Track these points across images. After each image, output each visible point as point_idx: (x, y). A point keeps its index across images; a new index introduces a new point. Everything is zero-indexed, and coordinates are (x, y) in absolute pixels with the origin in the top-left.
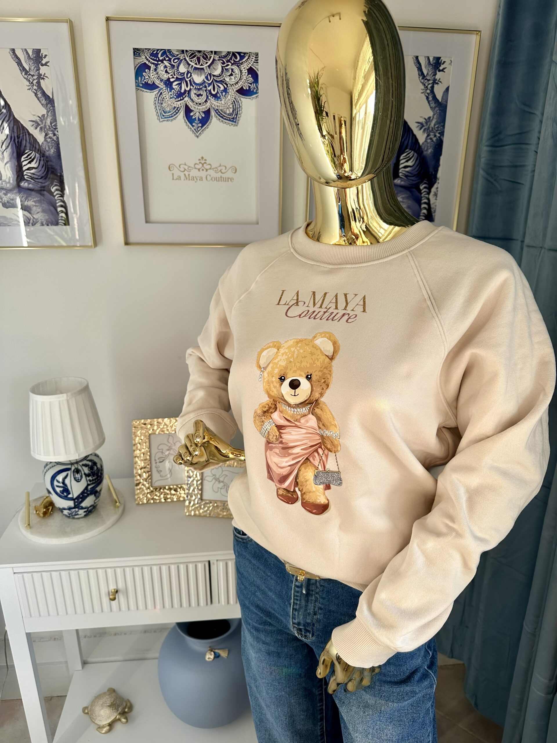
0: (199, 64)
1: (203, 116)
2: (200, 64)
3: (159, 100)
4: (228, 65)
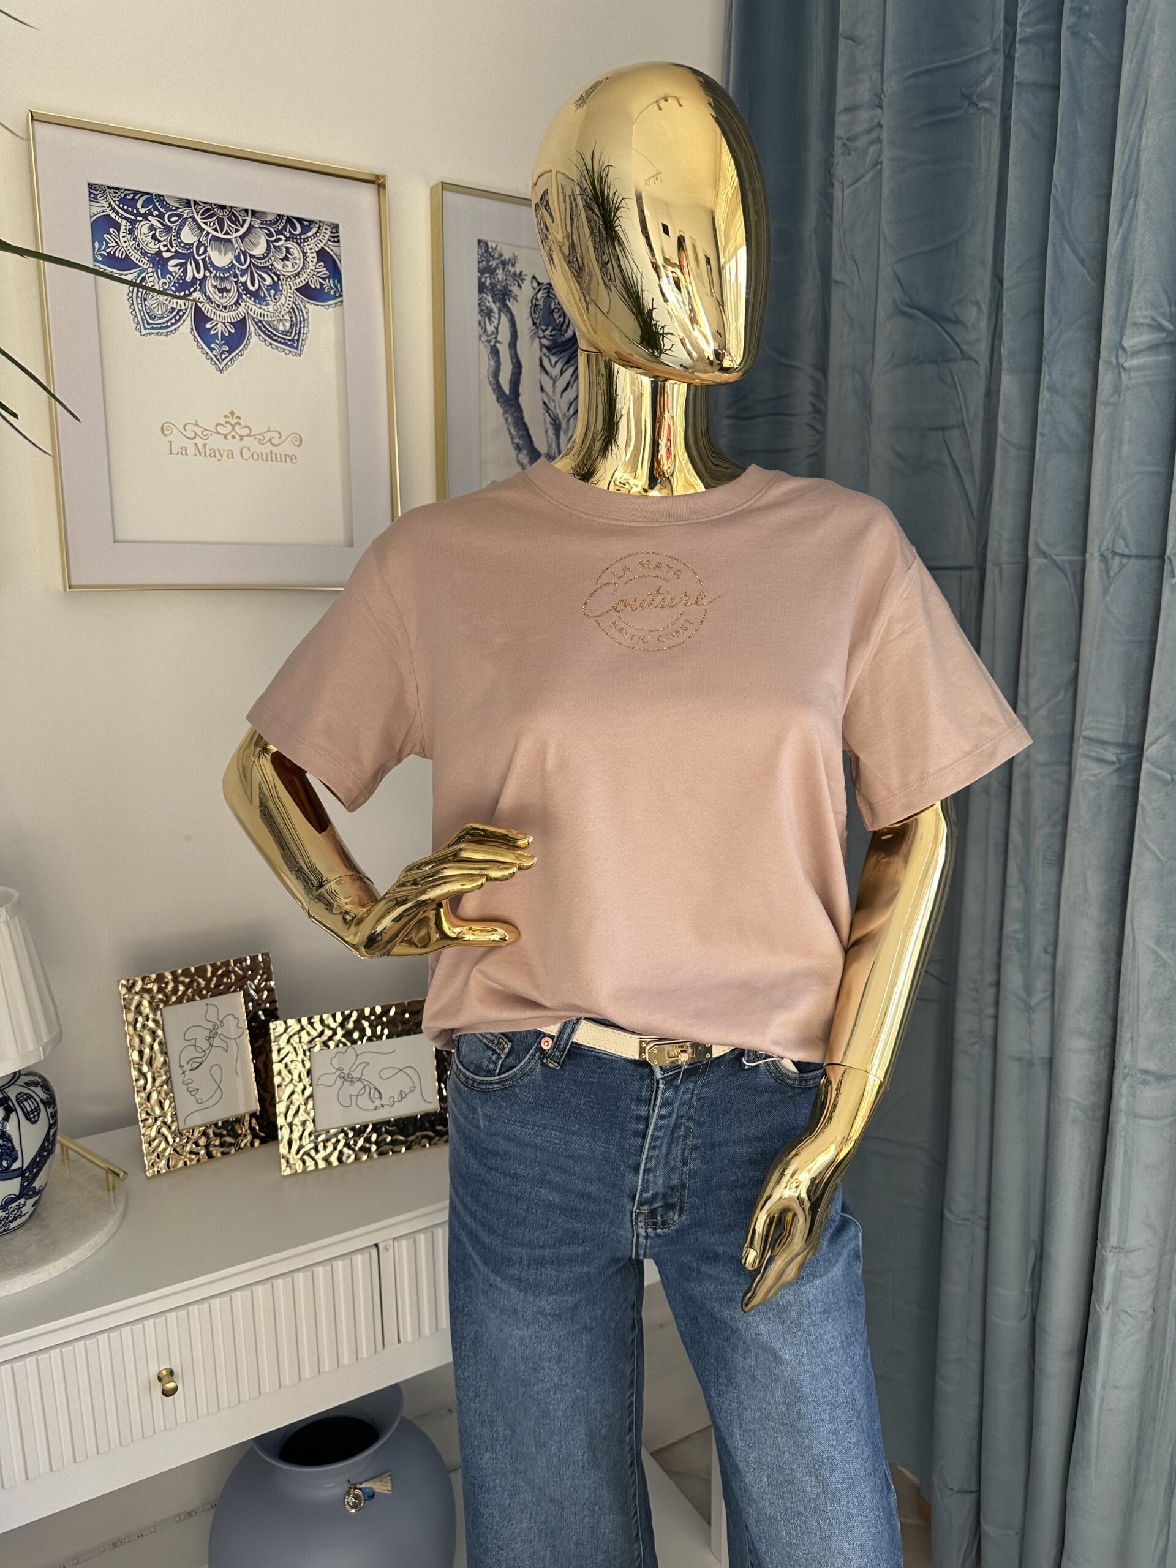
0: (221, 231)
1: (232, 331)
2: (224, 232)
4: (280, 239)
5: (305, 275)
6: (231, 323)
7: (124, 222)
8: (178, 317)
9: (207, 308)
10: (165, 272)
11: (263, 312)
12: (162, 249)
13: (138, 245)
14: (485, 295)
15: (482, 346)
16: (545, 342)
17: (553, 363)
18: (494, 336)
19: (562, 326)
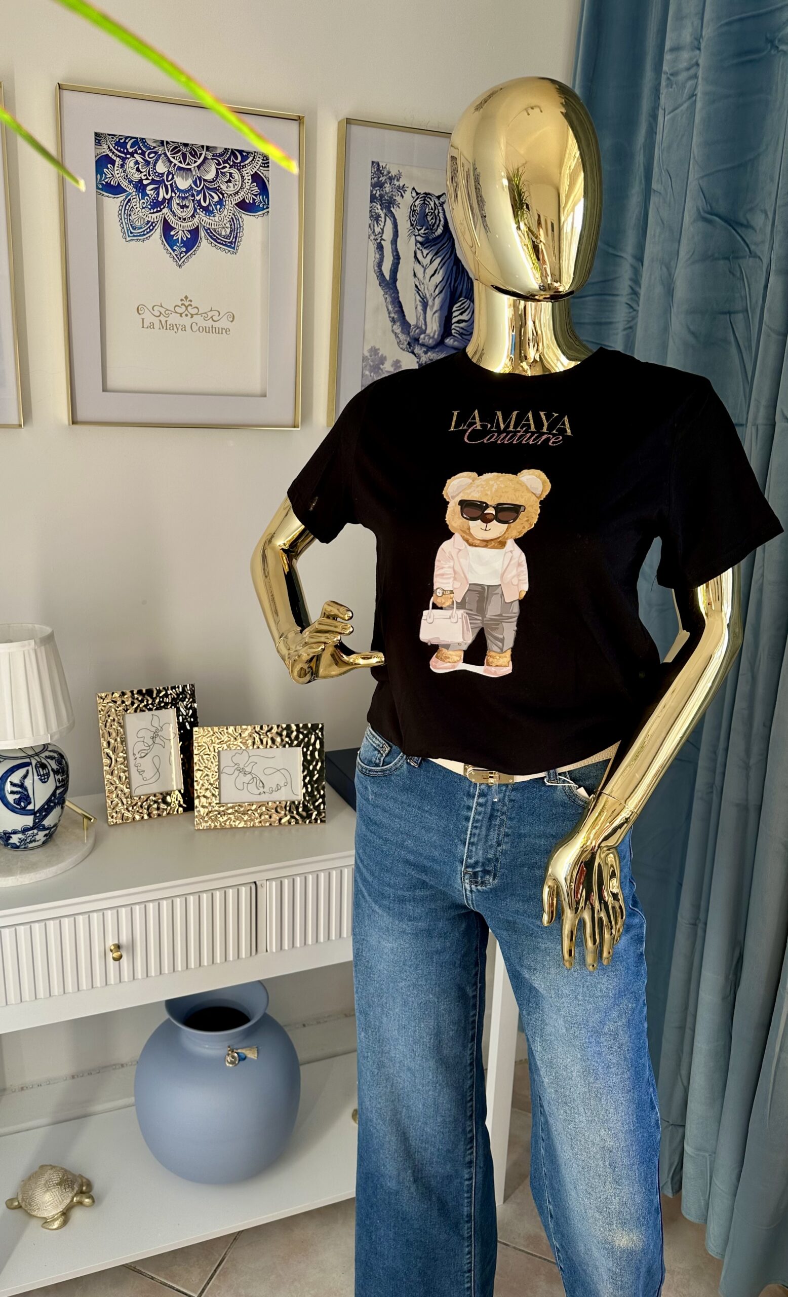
0: (184, 163)
1: (189, 237)
2: (186, 163)
3: (126, 210)
4: (225, 167)
5: (243, 193)
6: (188, 231)
7: (118, 159)
8: (151, 228)
9: (172, 220)
10: (145, 195)
11: (211, 221)
12: (143, 178)
13: (127, 176)
14: (375, 204)
15: (371, 243)
16: (419, 239)
17: (425, 256)
18: (380, 235)
19: (433, 226)
